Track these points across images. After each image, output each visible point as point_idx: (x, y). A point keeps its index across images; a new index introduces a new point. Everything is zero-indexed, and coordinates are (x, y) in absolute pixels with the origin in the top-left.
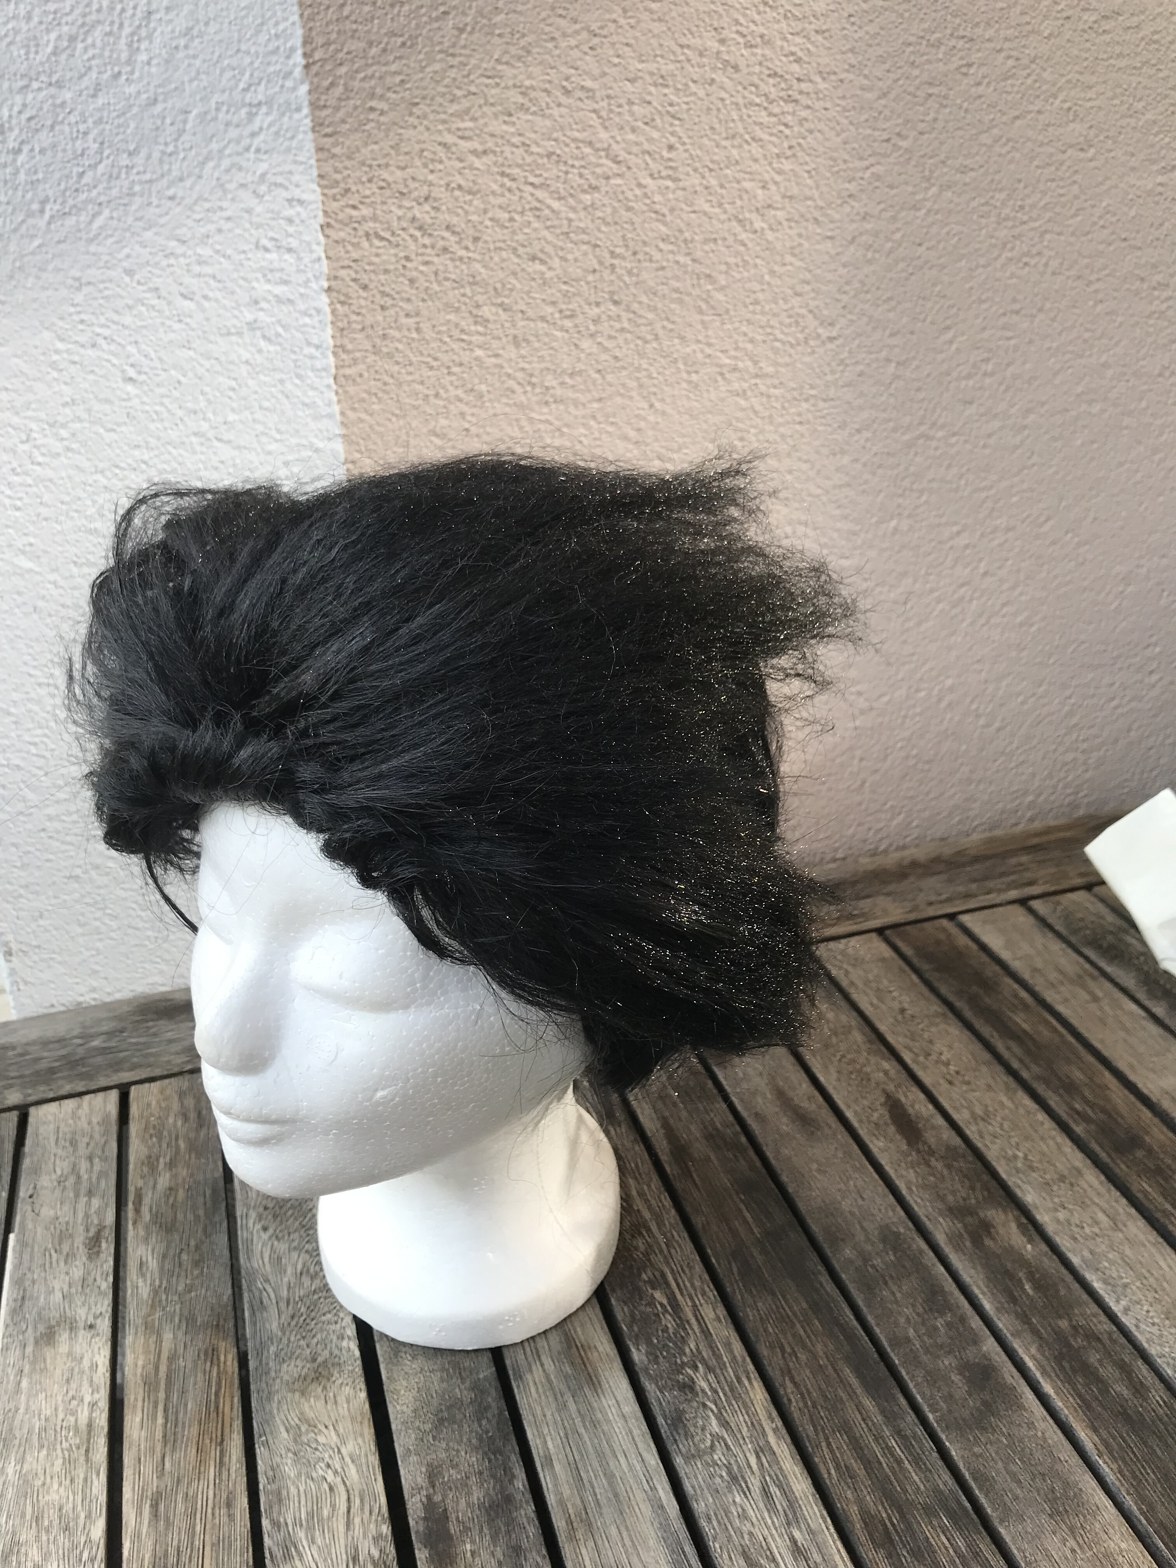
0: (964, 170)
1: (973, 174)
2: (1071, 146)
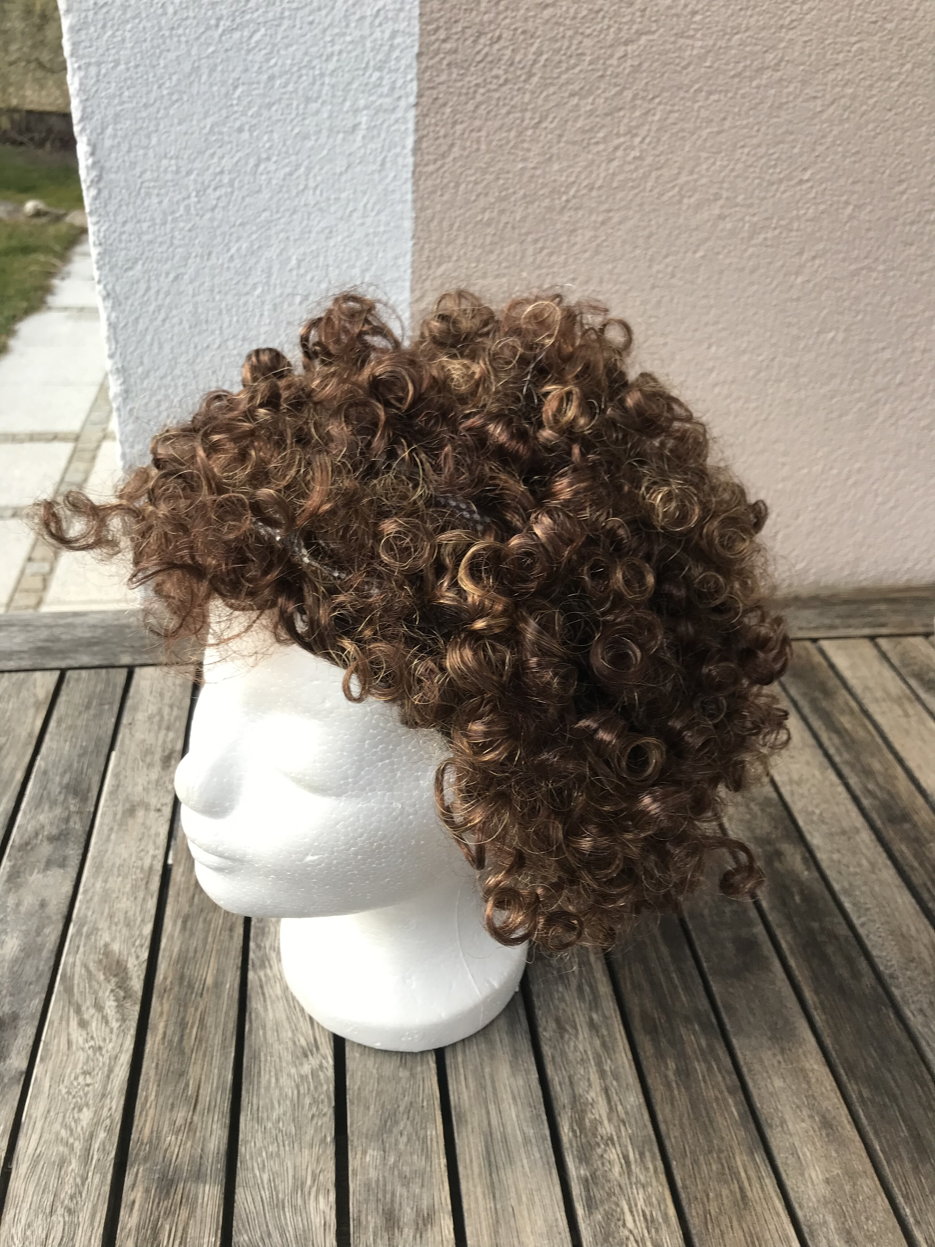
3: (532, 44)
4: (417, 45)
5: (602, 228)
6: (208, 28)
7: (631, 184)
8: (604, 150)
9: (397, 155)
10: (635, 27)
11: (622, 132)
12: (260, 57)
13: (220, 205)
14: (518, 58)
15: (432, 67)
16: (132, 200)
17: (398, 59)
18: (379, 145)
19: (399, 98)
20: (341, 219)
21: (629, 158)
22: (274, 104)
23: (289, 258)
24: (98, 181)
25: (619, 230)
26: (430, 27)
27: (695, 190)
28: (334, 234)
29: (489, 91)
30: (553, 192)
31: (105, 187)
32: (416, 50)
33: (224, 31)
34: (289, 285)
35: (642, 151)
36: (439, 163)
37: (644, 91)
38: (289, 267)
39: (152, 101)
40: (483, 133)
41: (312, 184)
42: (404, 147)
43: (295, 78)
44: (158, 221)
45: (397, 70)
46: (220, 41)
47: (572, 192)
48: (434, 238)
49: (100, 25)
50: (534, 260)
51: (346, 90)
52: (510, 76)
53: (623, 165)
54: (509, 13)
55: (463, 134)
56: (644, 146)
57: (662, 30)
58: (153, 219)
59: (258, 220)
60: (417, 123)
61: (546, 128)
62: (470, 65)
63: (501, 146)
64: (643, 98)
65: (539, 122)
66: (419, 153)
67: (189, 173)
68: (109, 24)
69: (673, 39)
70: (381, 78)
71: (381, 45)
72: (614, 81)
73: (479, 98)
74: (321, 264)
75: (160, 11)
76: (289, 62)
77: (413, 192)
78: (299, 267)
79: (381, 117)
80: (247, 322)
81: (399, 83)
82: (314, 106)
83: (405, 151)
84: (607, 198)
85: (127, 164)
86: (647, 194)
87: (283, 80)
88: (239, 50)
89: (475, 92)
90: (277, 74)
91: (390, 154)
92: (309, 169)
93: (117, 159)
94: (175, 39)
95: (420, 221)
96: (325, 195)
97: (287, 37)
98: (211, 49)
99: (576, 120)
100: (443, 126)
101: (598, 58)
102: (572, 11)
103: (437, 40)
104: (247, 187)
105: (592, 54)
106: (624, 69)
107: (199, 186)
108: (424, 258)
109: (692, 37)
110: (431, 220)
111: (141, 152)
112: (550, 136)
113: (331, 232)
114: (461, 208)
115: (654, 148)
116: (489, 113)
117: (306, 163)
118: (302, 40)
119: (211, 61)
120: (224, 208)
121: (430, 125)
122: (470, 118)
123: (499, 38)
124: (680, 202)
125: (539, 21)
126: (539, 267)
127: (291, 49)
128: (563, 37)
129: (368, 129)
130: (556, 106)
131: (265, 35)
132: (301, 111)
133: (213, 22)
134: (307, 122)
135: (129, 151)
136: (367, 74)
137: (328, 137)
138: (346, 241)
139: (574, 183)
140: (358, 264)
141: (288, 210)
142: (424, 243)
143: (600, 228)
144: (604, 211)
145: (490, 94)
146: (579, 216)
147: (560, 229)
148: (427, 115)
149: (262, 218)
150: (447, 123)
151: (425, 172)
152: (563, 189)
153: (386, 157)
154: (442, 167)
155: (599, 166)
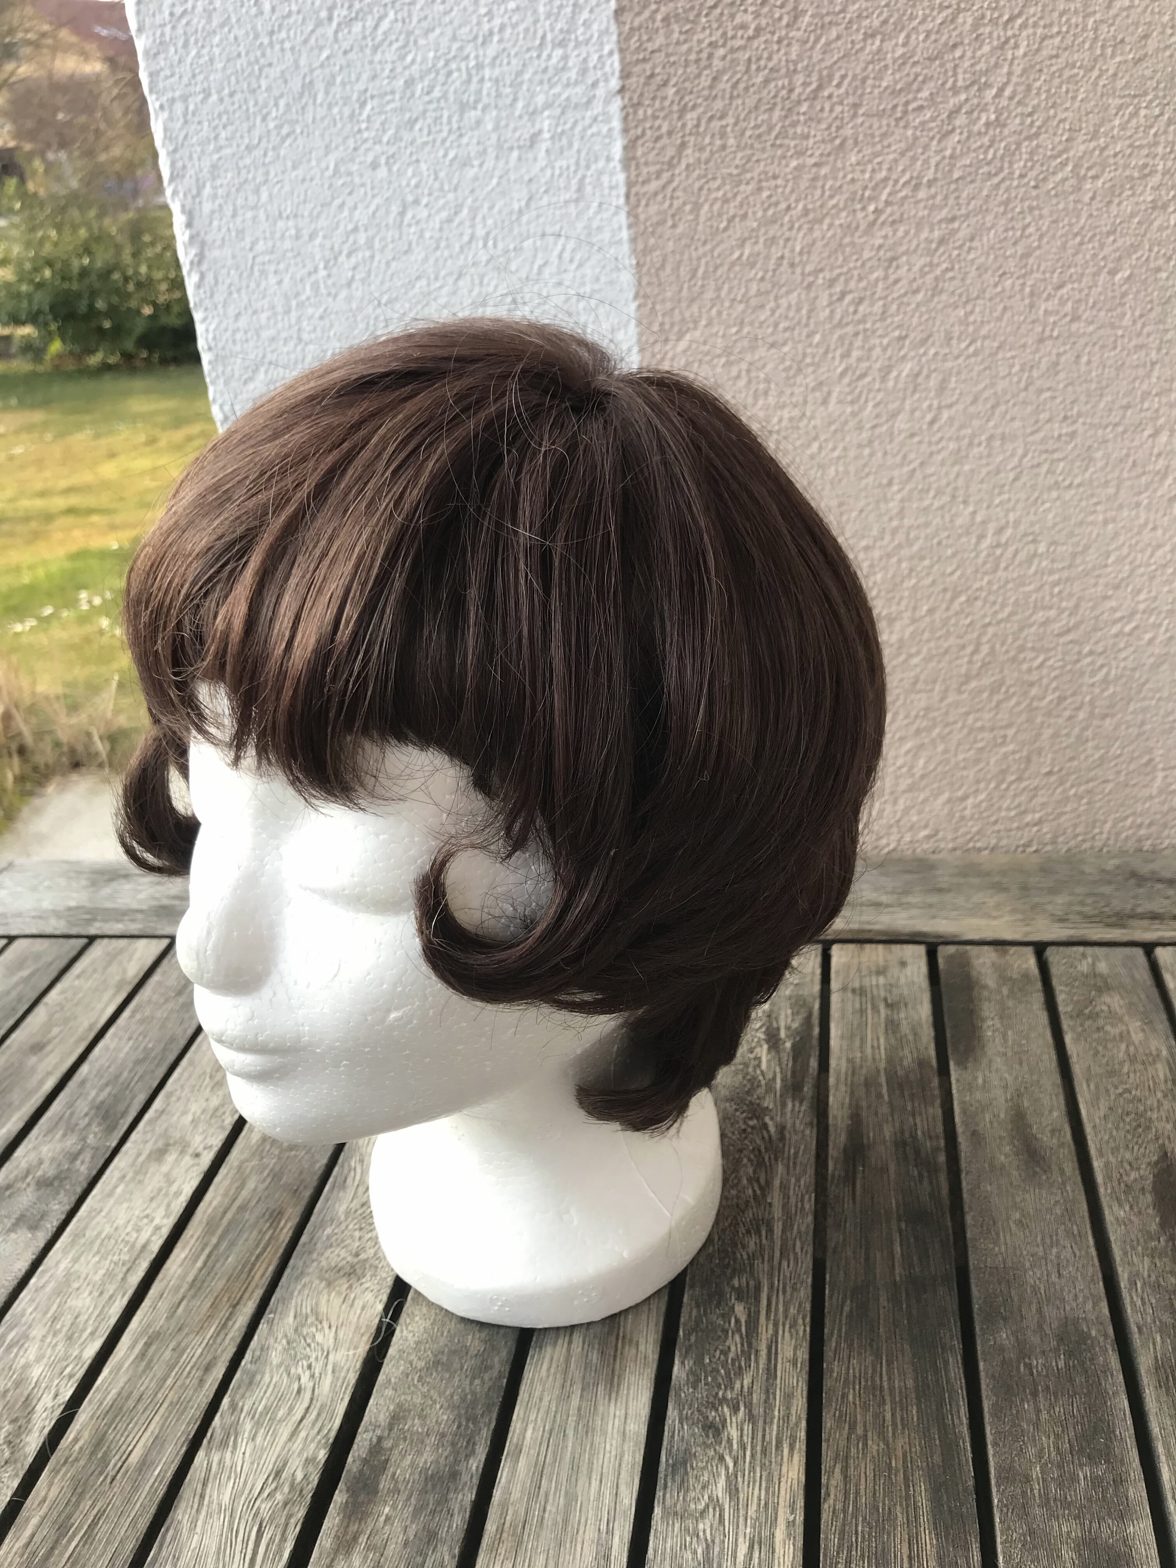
5: (941, 250)
6: (319, 24)
7: (985, 170)
8: (933, 119)
9: (600, 173)
11: (960, 83)
12: (390, 56)
13: (357, 277)
15: (640, 28)
16: (244, 284)
17: (587, 24)
18: (572, 161)
19: (595, 85)
21: (980, 126)
22: (416, 120)
24: (200, 263)
25: (970, 249)
27: (1104, 166)
29: (733, 50)
30: (852, 198)
31: (209, 269)
33: (339, 24)
35: (999, 112)
36: (666, 176)
39: (256, 141)
40: (730, 120)
41: (480, 232)
42: (609, 159)
43: (441, 78)
44: (280, 309)
45: (587, 42)
46: (336, 39)
47: (884, 197)
48: (669, 294)
49: (180, 43)
50: (832, 312)
51: (516, 85)
52: (764, 22)
53: (968, 137)
55: (698, 126)
56: (1004, 102)
58: (273, 307)
59: (411, 294)
60: (625, 119)
61: (830, 97)
62: (699, 15)
63: (759, 136)
64: (994, 22)
65: (820, 88)
66: (633, 163)
67: (312, 236)
68: (192, 40)
70: (565, 58)
73: (717, 64)
75: (254, 11)
76: (431, 54)
77: (630, 227)
79: (571, 117)
81: (593, 61)
82: (473, 115)
83: (612, 165)
84: (946, 198)
85: (234, 234)
86: (1015, 183)
87: (426, 83)
88: (362, 49)
89: (710, 56)
90: (417, 76)
91: (589, 173)
92: (474, 211)
93: (219, 229)
94: (277, 47)
95: (645, 269)
96: (500, 245)
97: (426, 18)
98: (324, 55)
99: (879, 77)
100: (665, 118)
104: (391, 246)
107: (327, 253)
108: (656, 327)
110: (663, 267)
111: (249, 215)
112: (838, 109)
113: (514, 301)
114: (705, 243)
115: (1019, 104)
116: (735, 86)
117: (469, 201)
118: (447, 19)
119: (327, 71)
120: (363, 281)
121: (645, 119)
122: (706, 99)
124: (1078, 189)
126: (840, 325)
127: (432, 36)
129: (553, 138)
130: (845, 57)
131: (396, 20)
132: (455, 126)
133: (324, 14)
134: (465, 140)
135: (234, 215)
136: (544, 55)
137: (497, 158)
139: (886, 179)
141: (451, 274)
142: (654, 304)
143: (936, 250)
144: (940, 221)
145: (735, 56)
146: (900, 233)
147: (870, 259)
148: (639, 104)
149: (417, 290)
150: (671, 112)
151: (645, 194)
152: (867, 193)
153: (584, 177)
154: (670, 181)
155: (926, 147)
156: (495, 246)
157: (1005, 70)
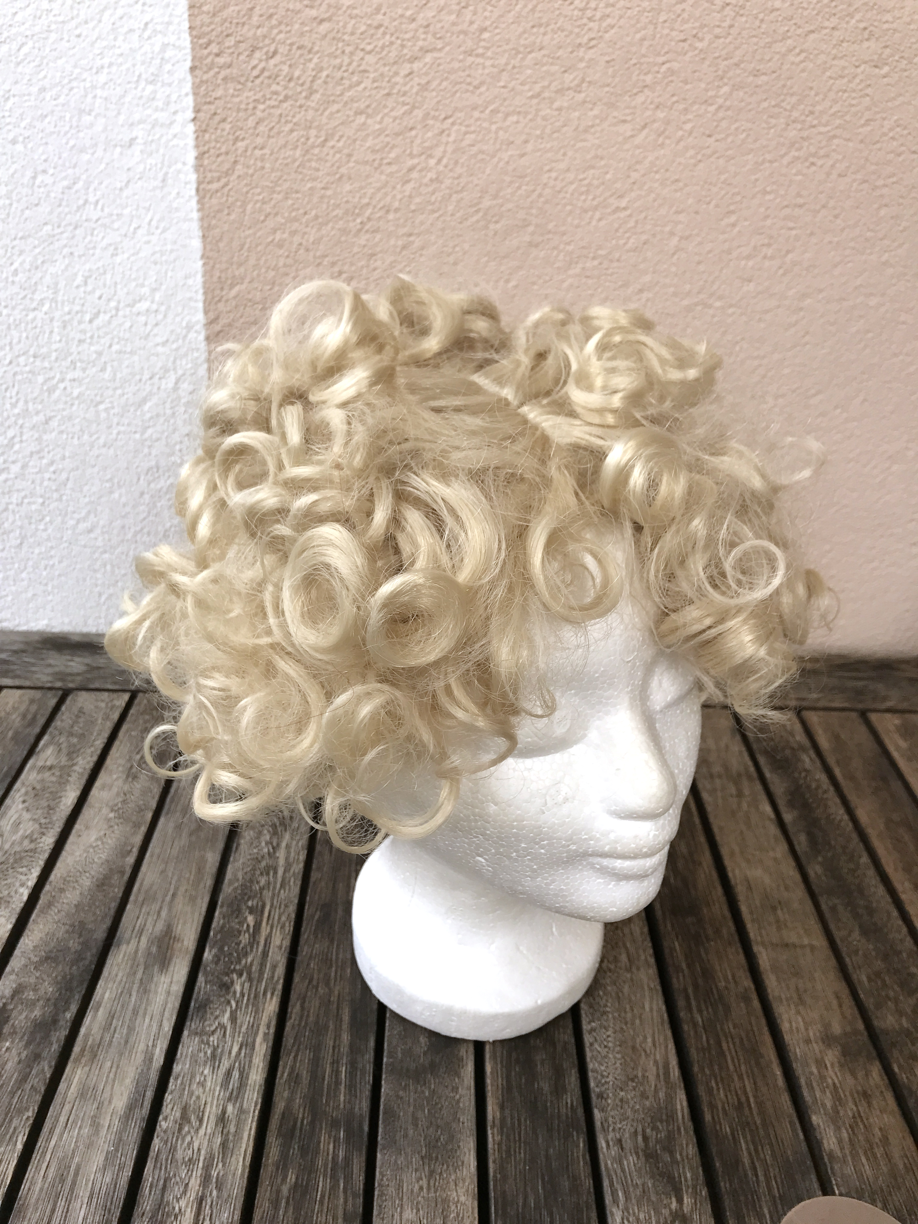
0: (756, 73)
1: (764, 78)
2: (865, 62)
3: (310, 60)
4: (189, 58)
5: (404, 253)
7: (430, 207)
8: (398, 171)
9: (179, 172)
10: (420, 43)
11: (415, 152)
14: (297, 73)
15: (207, 81)
17: (170, 73)
18: (159, 161)
19: (175, 113)
20: (125, 235)
21: (426, 180)
22: (46, 116)
23: (76, 274)
25: (421, 255)
26: (201, 41)
27: (501, 215)
28: (120, 251)
29: (270, 107)
30: (346, 212)
32: (188, 64)
34: (77, 301)
35: (438, 173)
36: (224, 181)
37: (437, 110)
38: (76, 284)
40: (267, 151)
41: (92, 199)
42: (184, 164)
43: (65, 91)
45: (170, 84)
47: (367, 214)
48: (224, 259)
51: (119, 104)
52: (290, 93)
53: (420, 187)
54: (283, 27)
55: (246, 151)
56: (441, 168)
57: (447, 48)
59: (40, 234)
60: (197, 138)
61: (333, 147)
62: (247, 81)
63: (287, 165)
64: (435, 118)
65: (326, 140)
66: (202, 169)
69: (461, 57)
70: (155, 92)
71: (152, 58)
72: (402, 99)
73: (259, 114)
74: (108, 283)
76: (59, 74)
77: (199, 210)
78: (86, 283)
79: (158, 131)
80: (37, 338)
81: (174, 97)
82: (87, 119)
83: (187, 168)
84: (406, 221)
86: (449, 219)
87: (54, 92)
89: (255, 108)
90: (47, 87)
91: (171, 170)
92: (88, 184)
95: (209, 239)
96: (107, 210)
99: (364, 139)
100: (224, 143)
101: (382, 75)
102: (350, 27)
103: (209, 54)
104: (25, 199)
105: (376, 71)
106: (412, 87)
108: (215, 279)
109: (482, 55)
110: (221, 239)
112: (338, 156)
113: (116, 249)
114: (250, 228)
115: (451, 170)
116: (271, 129)
117: (84, 177)
118: (71, 52)
121: (209, 142)
122: (252, 135)
123: (275, 53)
124: (486, 227)
125: (315, 36)
127: (60, 62)
128: (343, 52)
129: (145, 143)
130: (342, 123)
132: (74, 124)
134: (81, 135)
136: (140, 88)
137: (105, 150)
138: (132, 259)
139: (368, 204)
140: (146, 283)
141: (70, 225)
142: (215, 264)
143: (400, 253)
144: (403, 235)
145: (272, 111)
146: (377, 240)
147: (358, 253)
148: (205, 131)
149: (44, 232)
150: (227, 140)
151: (209, 191)
152: (357, 211)
153: (166, 174)
154: (226, 184)
155: (394, 188)
156: (102, 210)
157: (441, 149)
